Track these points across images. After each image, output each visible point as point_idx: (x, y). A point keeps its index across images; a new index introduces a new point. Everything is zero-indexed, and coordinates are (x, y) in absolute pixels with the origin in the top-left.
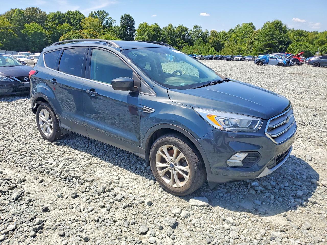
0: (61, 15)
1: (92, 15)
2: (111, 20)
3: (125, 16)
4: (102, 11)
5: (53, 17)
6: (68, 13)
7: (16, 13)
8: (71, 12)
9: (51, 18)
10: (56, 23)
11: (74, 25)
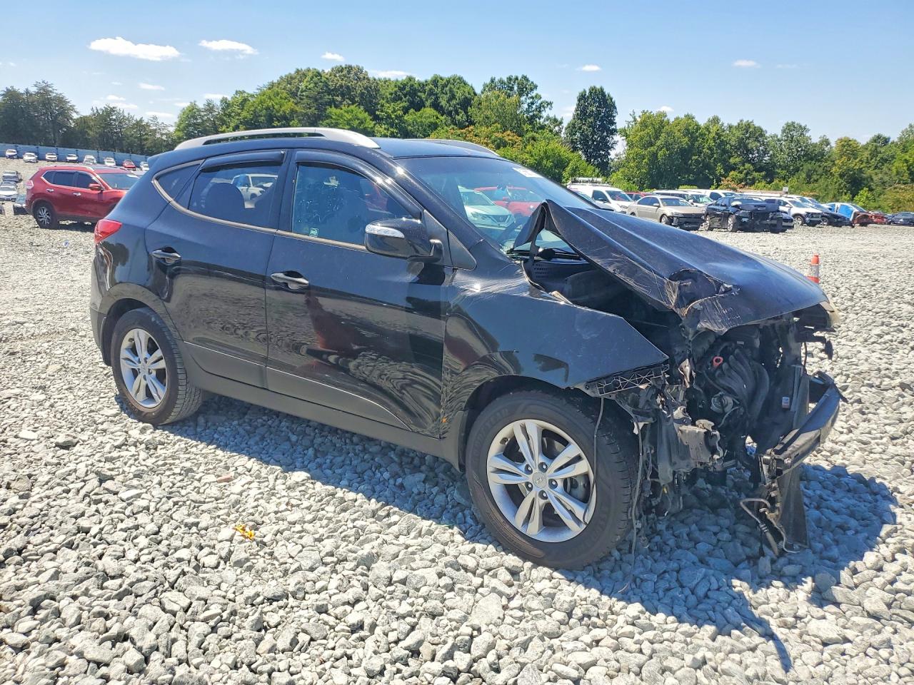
0: (416, 86)
1: (492, 85)
2: (539, 102)
3: (591, 93)
4: (520, 78)
5: (396, 92)
6: (435, 81)
7: (312, 79)
8: (441, 79)
9: (391, 94)
10: (404, 107)
11: (449, 114)
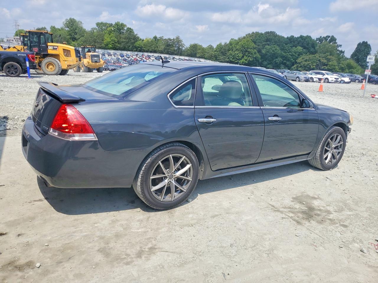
0: (294, 39)
1: (320, 39)
2: (337, 45)
3: (362, 43)
4: (331, 36)
6: (301, 37)
7: (260, 36)
10: (291, 46)
11: (307, 49)
